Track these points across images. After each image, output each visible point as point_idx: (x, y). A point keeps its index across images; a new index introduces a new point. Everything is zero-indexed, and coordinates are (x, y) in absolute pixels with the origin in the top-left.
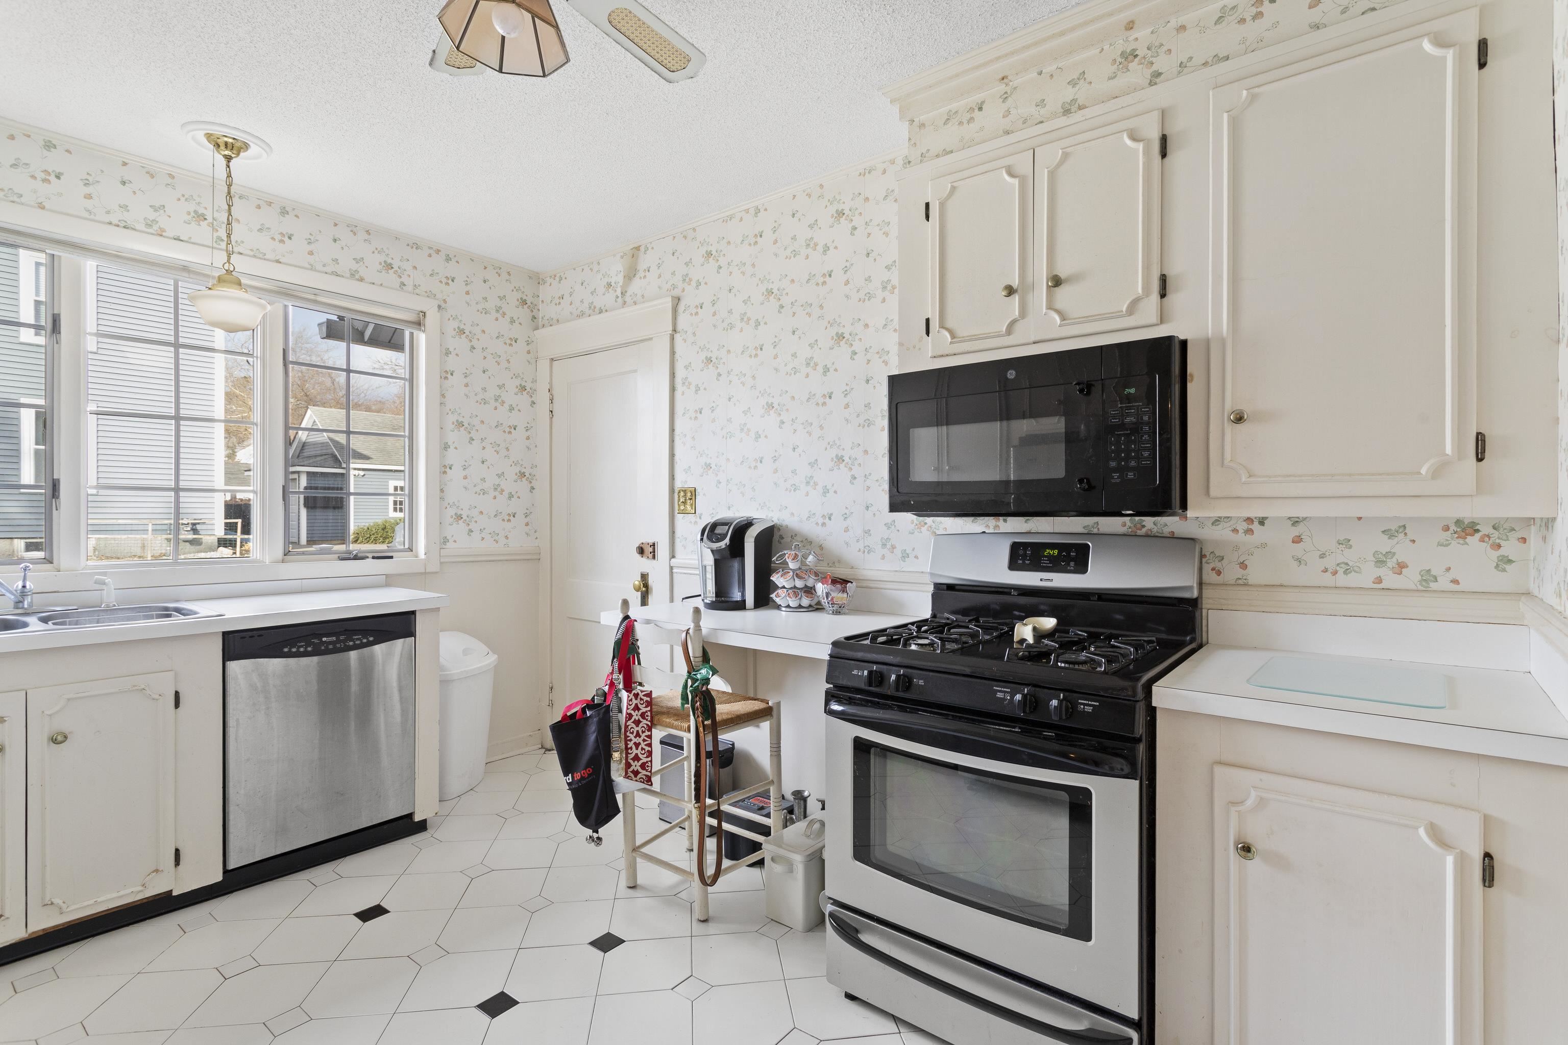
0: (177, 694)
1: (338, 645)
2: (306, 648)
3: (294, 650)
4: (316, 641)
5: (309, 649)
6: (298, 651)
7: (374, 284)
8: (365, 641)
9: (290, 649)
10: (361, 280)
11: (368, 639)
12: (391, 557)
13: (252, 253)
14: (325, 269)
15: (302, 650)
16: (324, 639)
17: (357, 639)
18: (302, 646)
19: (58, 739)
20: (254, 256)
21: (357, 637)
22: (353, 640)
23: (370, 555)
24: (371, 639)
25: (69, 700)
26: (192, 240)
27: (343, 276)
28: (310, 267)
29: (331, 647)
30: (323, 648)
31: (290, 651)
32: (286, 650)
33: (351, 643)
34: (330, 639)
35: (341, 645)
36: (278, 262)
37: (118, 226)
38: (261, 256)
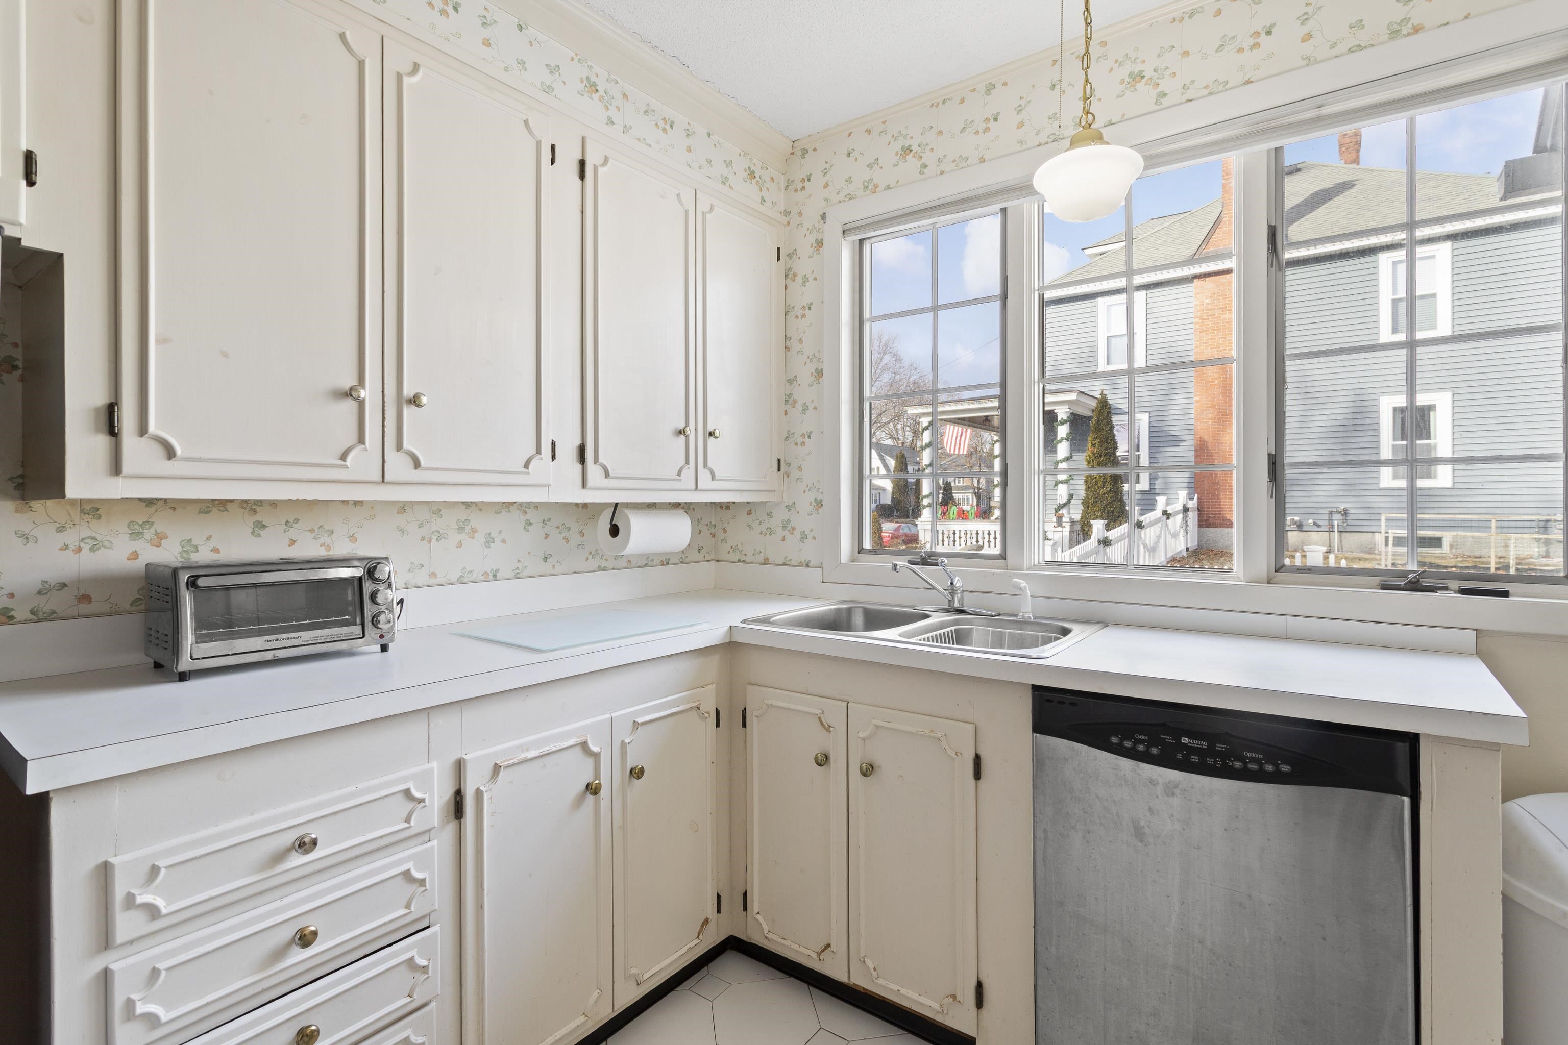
0: (977, 760)
1: (1210, 761)
2: (1148, 747)
3: (1128, 744)
4: (1169, 739)
5: (1154, 751)
6: (1134, 748)
7: (1447, 23)
8: (1269, 768)
9: (1122, 740)
10: (1417, 30)
11: (1276, 766)
12: (1505, 594)
13: (1206, 92)
14: (1336, 51)
15: (1141, 748)
16: (1185, 740)
17: (1253, 760)
18: (1142, 742)
19: (868, 770)
20: (1211, 94)
21: (1252, 755)
22: (1242, 759)
23: (1455, 585)
24: (1285, 768)
25: (877, 727)
26: (1126, 117)
27: (1373, 45)
28: (1305, 62)
29: (1195, 759)
30: (1179, 756)
31: (1120, 744)
32: (1115, 740)
33: (1238, 765)
34: (1196, 743)
35: (1215, 762)
36: (1248, 82)
37: (1047, 143)
38: (1221, 88)
